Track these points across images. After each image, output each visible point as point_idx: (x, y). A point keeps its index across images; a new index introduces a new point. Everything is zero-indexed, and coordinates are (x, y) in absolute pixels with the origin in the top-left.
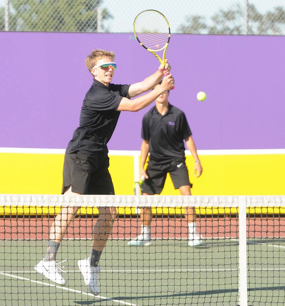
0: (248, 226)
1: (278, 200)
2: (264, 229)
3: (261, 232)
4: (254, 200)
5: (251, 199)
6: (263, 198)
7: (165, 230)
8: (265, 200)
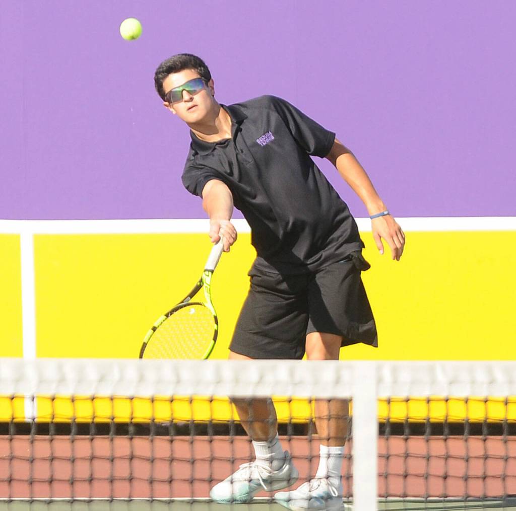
0: (385, 457)
1: (481, 376)
2: (437, 467)
3: (427, 477)
4: (405, 376)
5: (395, 371)
6: (432, 370)
7: (122, 469)
8: (441, 377)
